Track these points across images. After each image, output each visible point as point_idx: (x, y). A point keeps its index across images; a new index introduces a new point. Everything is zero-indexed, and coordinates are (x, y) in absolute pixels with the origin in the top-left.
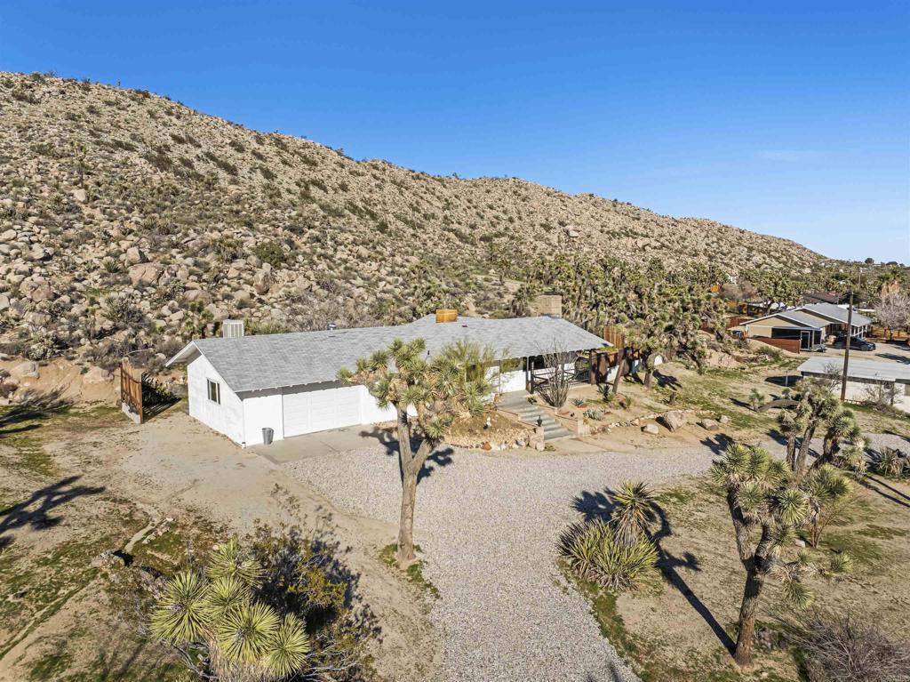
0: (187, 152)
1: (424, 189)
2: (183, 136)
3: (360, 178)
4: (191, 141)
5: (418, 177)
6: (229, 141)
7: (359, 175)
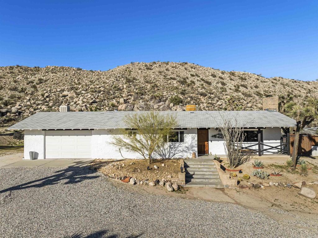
0: (194, 79)
1: (297, 86)
2: (195, 74)
3: (265, 83)
4: (197, 75)
5: (295, 82)
6: (211, 74)
7: (265, 82)
